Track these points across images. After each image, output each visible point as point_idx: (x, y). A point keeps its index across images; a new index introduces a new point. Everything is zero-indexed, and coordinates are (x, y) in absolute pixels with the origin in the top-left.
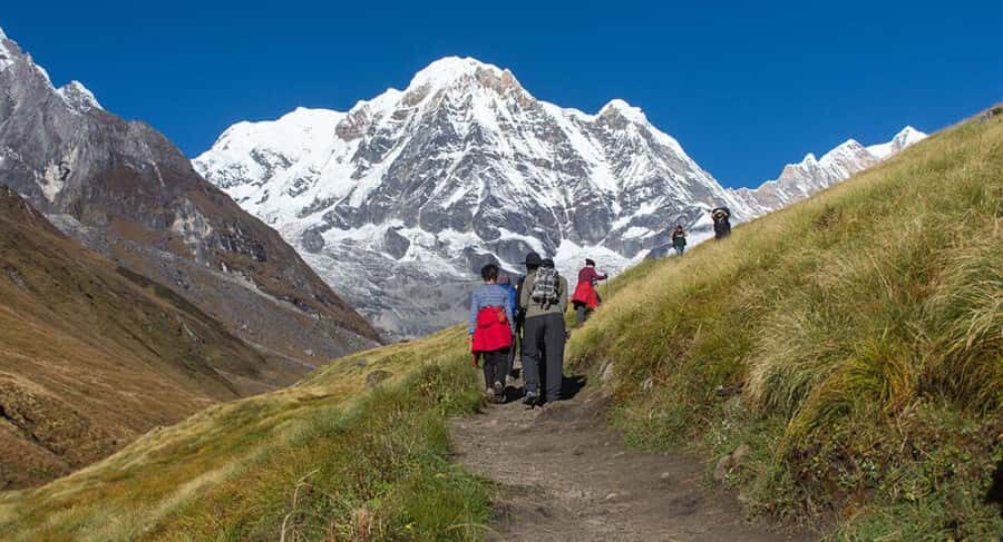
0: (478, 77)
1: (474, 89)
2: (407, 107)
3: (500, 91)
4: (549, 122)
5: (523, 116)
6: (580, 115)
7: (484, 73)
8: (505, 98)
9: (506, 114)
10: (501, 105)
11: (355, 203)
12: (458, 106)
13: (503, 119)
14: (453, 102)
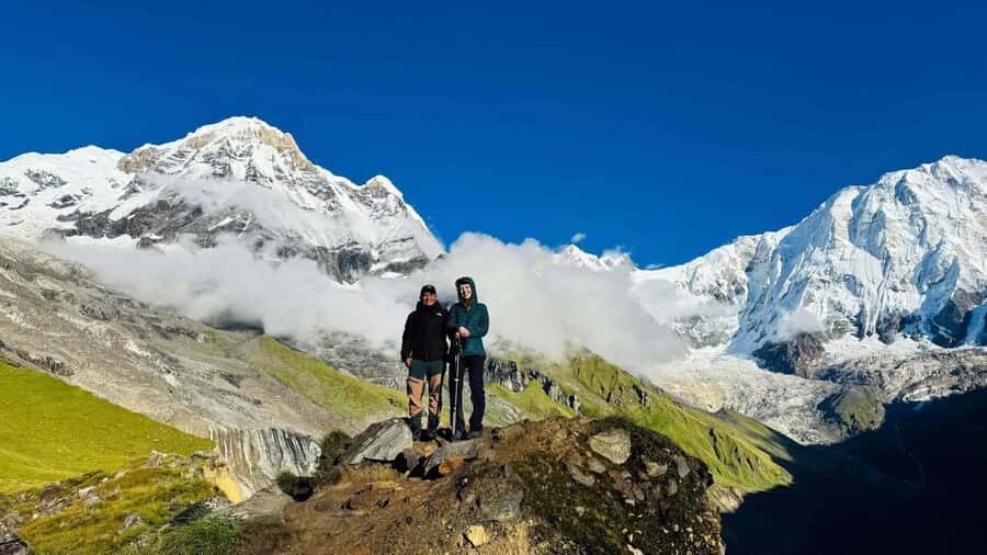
0: (260, 134)
1: (255, 142)
2: (189, 149)
3: (279, 150)
4: (322, 182)
5: (298, 174)
6: (348, 183)
7: (267, 133)
8: (284, 155)
9: (282, 166)
10: (280, 161)
11: (115, 217)
12: (238, 153)
13: (280, 170)
14: (234, 148)
